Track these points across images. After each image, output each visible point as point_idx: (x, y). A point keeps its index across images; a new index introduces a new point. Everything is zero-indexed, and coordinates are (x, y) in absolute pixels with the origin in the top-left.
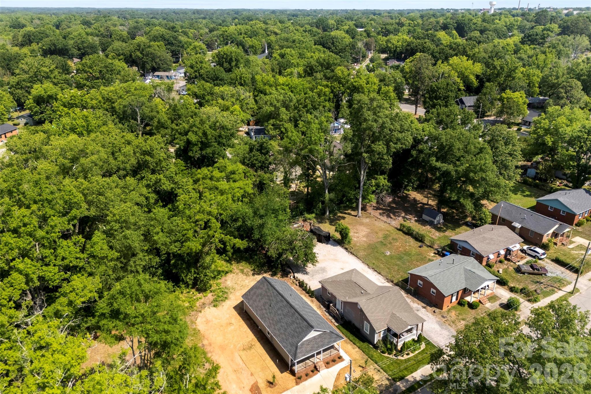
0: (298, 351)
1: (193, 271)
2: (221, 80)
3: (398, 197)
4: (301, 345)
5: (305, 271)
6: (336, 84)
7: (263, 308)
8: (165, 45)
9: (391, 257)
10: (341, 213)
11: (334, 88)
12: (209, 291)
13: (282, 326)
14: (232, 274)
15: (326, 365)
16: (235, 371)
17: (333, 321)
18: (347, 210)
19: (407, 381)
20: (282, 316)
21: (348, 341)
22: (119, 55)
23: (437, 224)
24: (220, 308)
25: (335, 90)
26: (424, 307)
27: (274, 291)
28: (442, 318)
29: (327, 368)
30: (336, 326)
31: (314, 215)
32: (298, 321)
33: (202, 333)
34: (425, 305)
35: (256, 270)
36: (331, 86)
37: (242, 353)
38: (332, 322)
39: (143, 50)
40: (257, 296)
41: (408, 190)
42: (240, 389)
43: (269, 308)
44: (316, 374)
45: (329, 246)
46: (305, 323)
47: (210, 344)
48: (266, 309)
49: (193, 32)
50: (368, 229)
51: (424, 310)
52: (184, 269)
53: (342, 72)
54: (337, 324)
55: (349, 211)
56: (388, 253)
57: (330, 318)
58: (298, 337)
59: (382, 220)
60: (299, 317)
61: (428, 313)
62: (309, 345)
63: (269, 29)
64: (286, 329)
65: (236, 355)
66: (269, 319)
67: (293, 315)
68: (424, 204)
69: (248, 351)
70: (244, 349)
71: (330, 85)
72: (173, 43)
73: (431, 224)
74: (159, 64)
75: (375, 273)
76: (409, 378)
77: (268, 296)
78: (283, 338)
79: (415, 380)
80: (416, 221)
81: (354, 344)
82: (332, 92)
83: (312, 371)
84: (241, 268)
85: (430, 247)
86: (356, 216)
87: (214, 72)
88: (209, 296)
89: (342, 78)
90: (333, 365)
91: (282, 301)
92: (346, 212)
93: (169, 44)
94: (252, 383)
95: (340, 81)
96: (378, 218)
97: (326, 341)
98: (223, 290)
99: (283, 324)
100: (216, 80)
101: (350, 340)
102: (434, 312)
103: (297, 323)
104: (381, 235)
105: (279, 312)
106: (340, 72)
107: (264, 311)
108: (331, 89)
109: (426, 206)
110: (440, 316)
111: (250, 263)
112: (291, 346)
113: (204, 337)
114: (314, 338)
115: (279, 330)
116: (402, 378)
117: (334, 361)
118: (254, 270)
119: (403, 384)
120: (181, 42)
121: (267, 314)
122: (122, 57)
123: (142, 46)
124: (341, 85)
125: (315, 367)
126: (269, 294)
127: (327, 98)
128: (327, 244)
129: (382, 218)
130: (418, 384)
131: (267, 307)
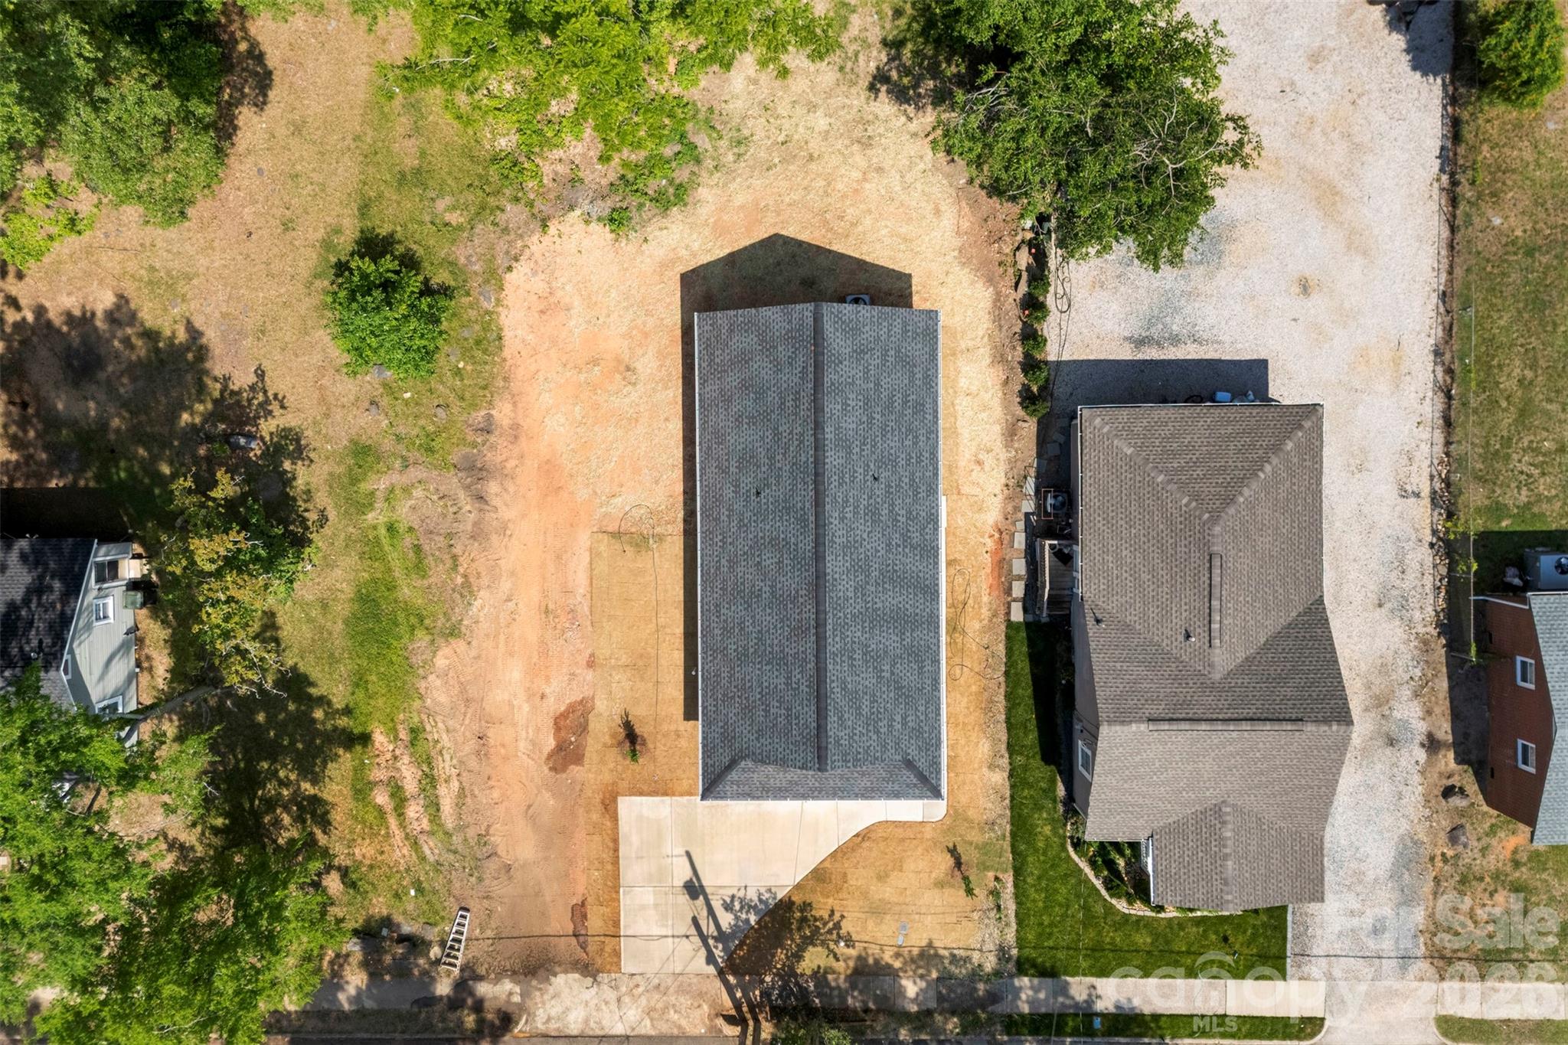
0: (734, 775)
7: (733, 467)
16: (547, 611)
17: (1018, 589)
19: (1064, 990)
20: (767, 592)
24: (630, 244)
26: (1432, 744)
27: (809, 439)
28: (1443, 837)
30: (1010, 626)
32: (796, 674)
33: (506, 353)
34: (1445, 731)
35: (907, 52)
37: (604, 545)
38: (1008, 591)
42: (530, 697)
43: (748, 494)
47: (515, 432)
48: (736, 487)
51: (1422, 755)
54: (1017, 615)
58: (759, 732)
60: (811, 665)
61: (1417, 778)
64: (746, 654)
65: (584, 539)
66: (723, 542)
67: (800, 630)
69: (629, 552)
70: (618, 536)
76: (1078, 987)
77: (777, 434)
79: (1089, 1002)
91: (803, 520)
94: (576, 696)
102: (1448, 792)
103: (788, 678)
105: (769, 560)
107: (729, 490)
110: (1446, 824)
112: (724, 737)
113: (506, 379)
116: (1047, 972)
119: (1036, 990)
121: (730, 513)
130: (1085, 1019)
131: (748, 481)
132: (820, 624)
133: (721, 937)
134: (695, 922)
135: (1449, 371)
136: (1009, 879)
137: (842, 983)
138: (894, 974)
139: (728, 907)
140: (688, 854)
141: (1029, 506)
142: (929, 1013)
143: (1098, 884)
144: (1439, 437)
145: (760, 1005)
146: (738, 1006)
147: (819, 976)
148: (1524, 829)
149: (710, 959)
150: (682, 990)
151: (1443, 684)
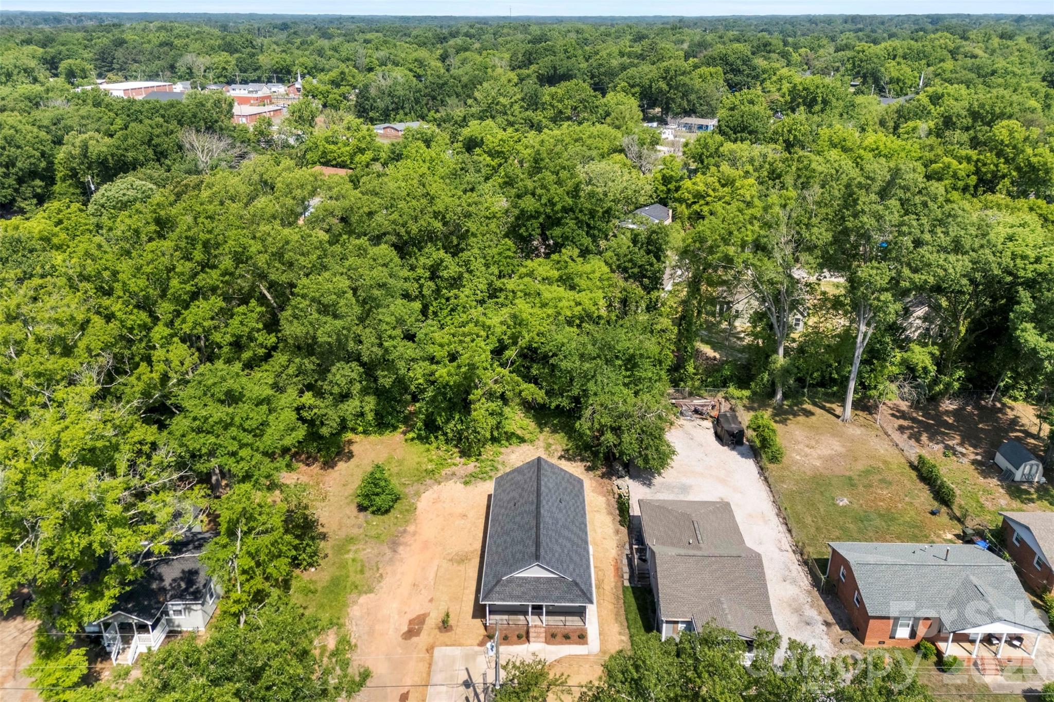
0: (497, 588)
1: (457, 417)
2: (750, 133)
3: (977, 406)
4: (507, 580)
5: (650, 480)
6: (990, 157)
7: (505, 504)
8: (725, 74)
9: (844, 511)
10: (815, 404)
11: (985, 165)
12: (473, 459)
13: (505, 541)
14: (530, 447)
15: (549, 637)
16: (414, 584)
17: (626, 576)
18: (833, 403)
20: (516, 527)
21: (623, 618)
22: (633, 86)
23: (1022, 482)
24: (470, 488)
25: (984, 170)
26: (827, 624)
27: (535, 484)
29: (547, 642)
30: (624, 587)
31: (747, 393)
32: (527, 542)
33: (416, 513)
34: (830, 619)
35: (571, 452)
36: (978, 160)
37: (445, 564)
38: (622, 577)
39: (671, 79)
41: (1015, 399)
42: (399, 612)
43: (511, 507)
44: (522, 644)
45: (734, 453)
46: (533, 549)
47: (414, 534)
48: (506, 508)
49: (803, 54)
50: (843, 446)
51: (824, 628)
52: (444, 409)
53: (1011, 132)
54: (627, 583)
55: (834, 406)
56: (844, 502)
57: (626, 569)
58: (510, 566)
59: (892, 440)
60: (534, 536)
61: (826, 636)
62: (521, 586)
63: (962, 50)
64: (506, 548)
65: (436, 563)
66: (500, 524)
67: (530, 529)
68: (1028, 434)
69: (455, 564)
70: (451, 560)
71: (975, 158)
72: (739, 71)
73: (1006, 478)
74: (694, 104)
75: (783, 528)
78: (493, 560)
80: (974, 462)
81: (629, 628)
82: (977, 172)
83: (519, 637)
84: (551, 441)
85: (959, 520)
86: (838, 417)
87: (742, 116)
88: (471, 465)
89: (1007, 146)
90: (562, 643)
91: (532, 503)
92: (828, 405)
93: (732, 70)
94: (422, 612)
95: (1002, 150)
96: (886, 433)
97: (557, 593)
98: (495, 464)
99: (508, 539)
100: (743, 131)
101: (627, 619)
102: (842, 640)
103: (524, 544)
104: (860, 466)
105: (518, 519)
106: (1004, 131)
107: (503, 510)
108: (976, 166)
109: (1032, 441)
111: (570, 438)
112: (494, 576)
113: (414, 519)
114: (538, 580)
115: (498, 546)
117: (567, 637)
118: (567, 450)
120: (754, 69)
121: (503, 516)
122: (637, 89)
123: (672, 73)
124: (1002, 160)
125: (528, 633)
126: (525, 486)
127: (961, 184)
128: (733, 449)
129: (896, 436)
140: (465, 667)
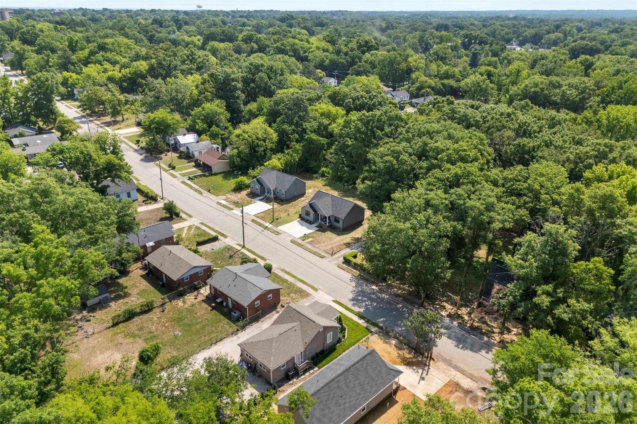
7: (342, 407)
13: (368, 383)
19: (367, 326)
20: (357, 382)
27: (322, 391)
32: (365, 365)
40: (324, 416)
43: (344, 399)
46: (368, 357)
48: (345, 404)
58: (381, 367)
60: (360, 363)
64: (372, 379)
66: (357, 400)
67: (357, 369)
76: (365, 325)
77: (328, 399)
78: (381, 383)
79: (365, 322)
99: (366, 382)
103: (367, 366)
105: (351, 385)
107: (347, 405)
112: (389, 374)
116: (368, 329)
119: (372, 328)
121: (350, 402)
126: (325, 399)
130: (368, 321)
131: (342, 401)
132: (353, 366)
133: (423, 370)
134: (427, 374)
135: (211, 345)
136: (361, 341)
137: (406, 350)
138: (395, 345)
139: (418, 372)
140: (419, 383)
141: (295, 380)
142: (394, 338)
143: (346, 332)
144: (225, 340)
145: (425, 357)
146: (430, 360)
147: (410, 353)
148: (281, 291)
149: (429, 369)
150: (440, 369)
151: (267, 316)
